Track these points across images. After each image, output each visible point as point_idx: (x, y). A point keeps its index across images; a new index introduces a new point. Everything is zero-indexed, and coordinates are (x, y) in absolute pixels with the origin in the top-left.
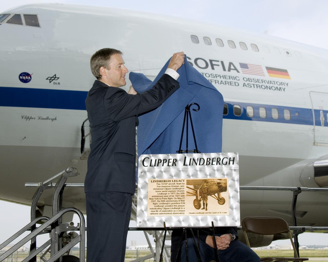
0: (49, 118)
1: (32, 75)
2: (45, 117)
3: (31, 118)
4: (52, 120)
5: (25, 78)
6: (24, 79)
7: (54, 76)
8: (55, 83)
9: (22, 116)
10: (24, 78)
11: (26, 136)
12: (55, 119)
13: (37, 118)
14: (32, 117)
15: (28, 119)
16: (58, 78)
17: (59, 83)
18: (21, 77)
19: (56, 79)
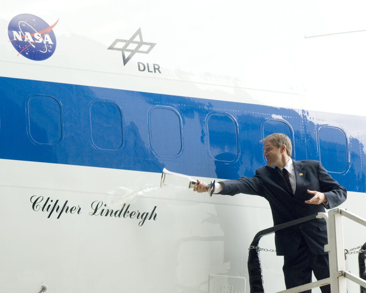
0: (130, 210)
1: (53, 26)
2: (117, 207)
3: (66, 208)
4: (140, 220)
5: (34, 38)
6: (27, 43)
7: (134, 37)
8: (142, 68)
9: (33, 200)
10: (28, 38)
11: (45, 285)
12: (153, 216)
13: (87, 210)
14: (70, 205)
15: (55, 214)
16: (152, 45)
17: (157, 69)
18: (17, 36)
19: (144, 48)
